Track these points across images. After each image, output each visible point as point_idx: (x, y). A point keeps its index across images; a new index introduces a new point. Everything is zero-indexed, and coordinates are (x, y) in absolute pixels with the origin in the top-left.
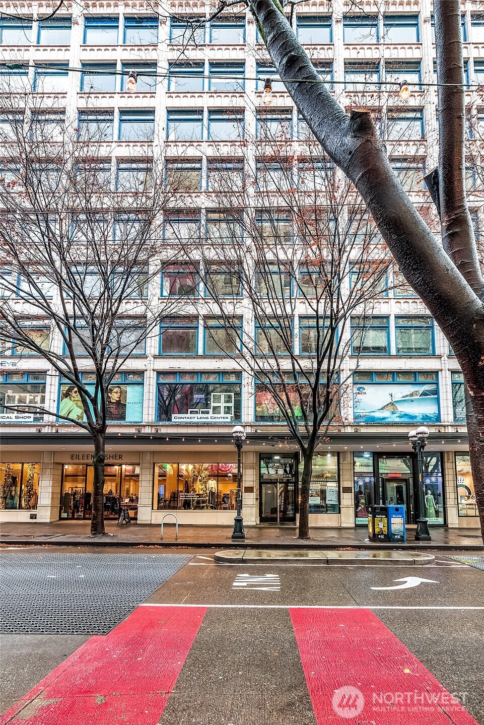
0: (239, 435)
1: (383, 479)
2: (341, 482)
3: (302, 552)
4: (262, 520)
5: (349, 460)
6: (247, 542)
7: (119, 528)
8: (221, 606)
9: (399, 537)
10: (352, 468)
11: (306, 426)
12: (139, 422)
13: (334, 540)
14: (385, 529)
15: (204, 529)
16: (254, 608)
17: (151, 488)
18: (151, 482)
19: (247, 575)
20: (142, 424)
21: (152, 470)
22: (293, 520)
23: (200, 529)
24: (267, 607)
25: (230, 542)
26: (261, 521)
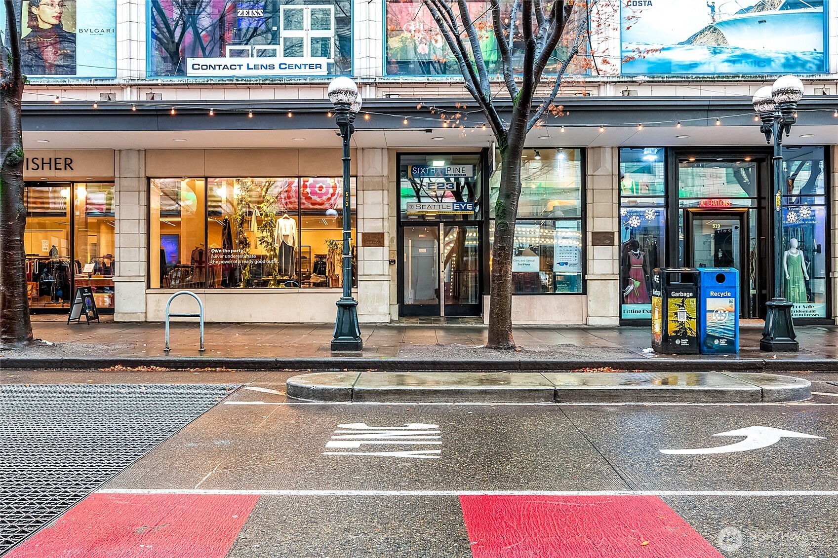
0: (345, 98)
1: (687, 213)
2: (589, 221)
3: (495, 375)
4: (405, 311)
5: (608, 165)
6: (367, 357)
7: (70, 331)
8: (294, 492)
9: (723, 343)
10: (616, 186)
11: (508, 83)
12: (108, 79)
13: (571, 350)
14: (692, 324)
15: (268, 331)
16: (373, 497)
17: (143, 238)
18: (143, 224)
19: (363, 426)
20: (115, 82)
21: (143, 195)
22: (477, 311)
23: (259, 331)
24: (405, 493)
25: (328, 357)
26: (401, 314)
